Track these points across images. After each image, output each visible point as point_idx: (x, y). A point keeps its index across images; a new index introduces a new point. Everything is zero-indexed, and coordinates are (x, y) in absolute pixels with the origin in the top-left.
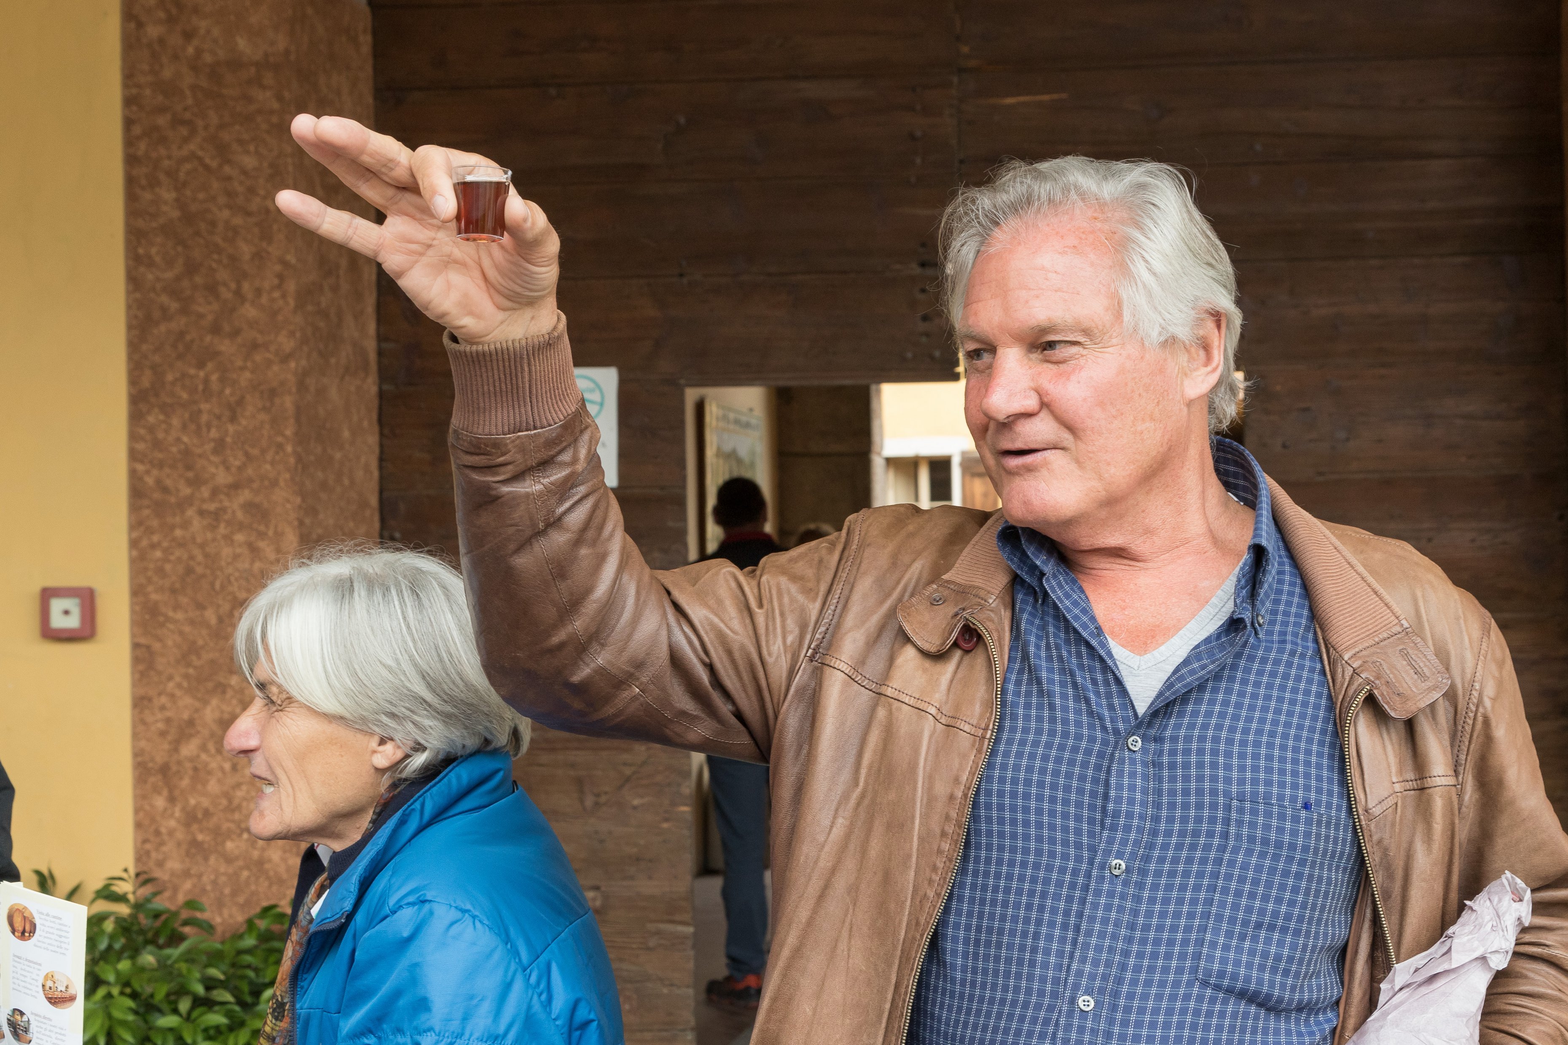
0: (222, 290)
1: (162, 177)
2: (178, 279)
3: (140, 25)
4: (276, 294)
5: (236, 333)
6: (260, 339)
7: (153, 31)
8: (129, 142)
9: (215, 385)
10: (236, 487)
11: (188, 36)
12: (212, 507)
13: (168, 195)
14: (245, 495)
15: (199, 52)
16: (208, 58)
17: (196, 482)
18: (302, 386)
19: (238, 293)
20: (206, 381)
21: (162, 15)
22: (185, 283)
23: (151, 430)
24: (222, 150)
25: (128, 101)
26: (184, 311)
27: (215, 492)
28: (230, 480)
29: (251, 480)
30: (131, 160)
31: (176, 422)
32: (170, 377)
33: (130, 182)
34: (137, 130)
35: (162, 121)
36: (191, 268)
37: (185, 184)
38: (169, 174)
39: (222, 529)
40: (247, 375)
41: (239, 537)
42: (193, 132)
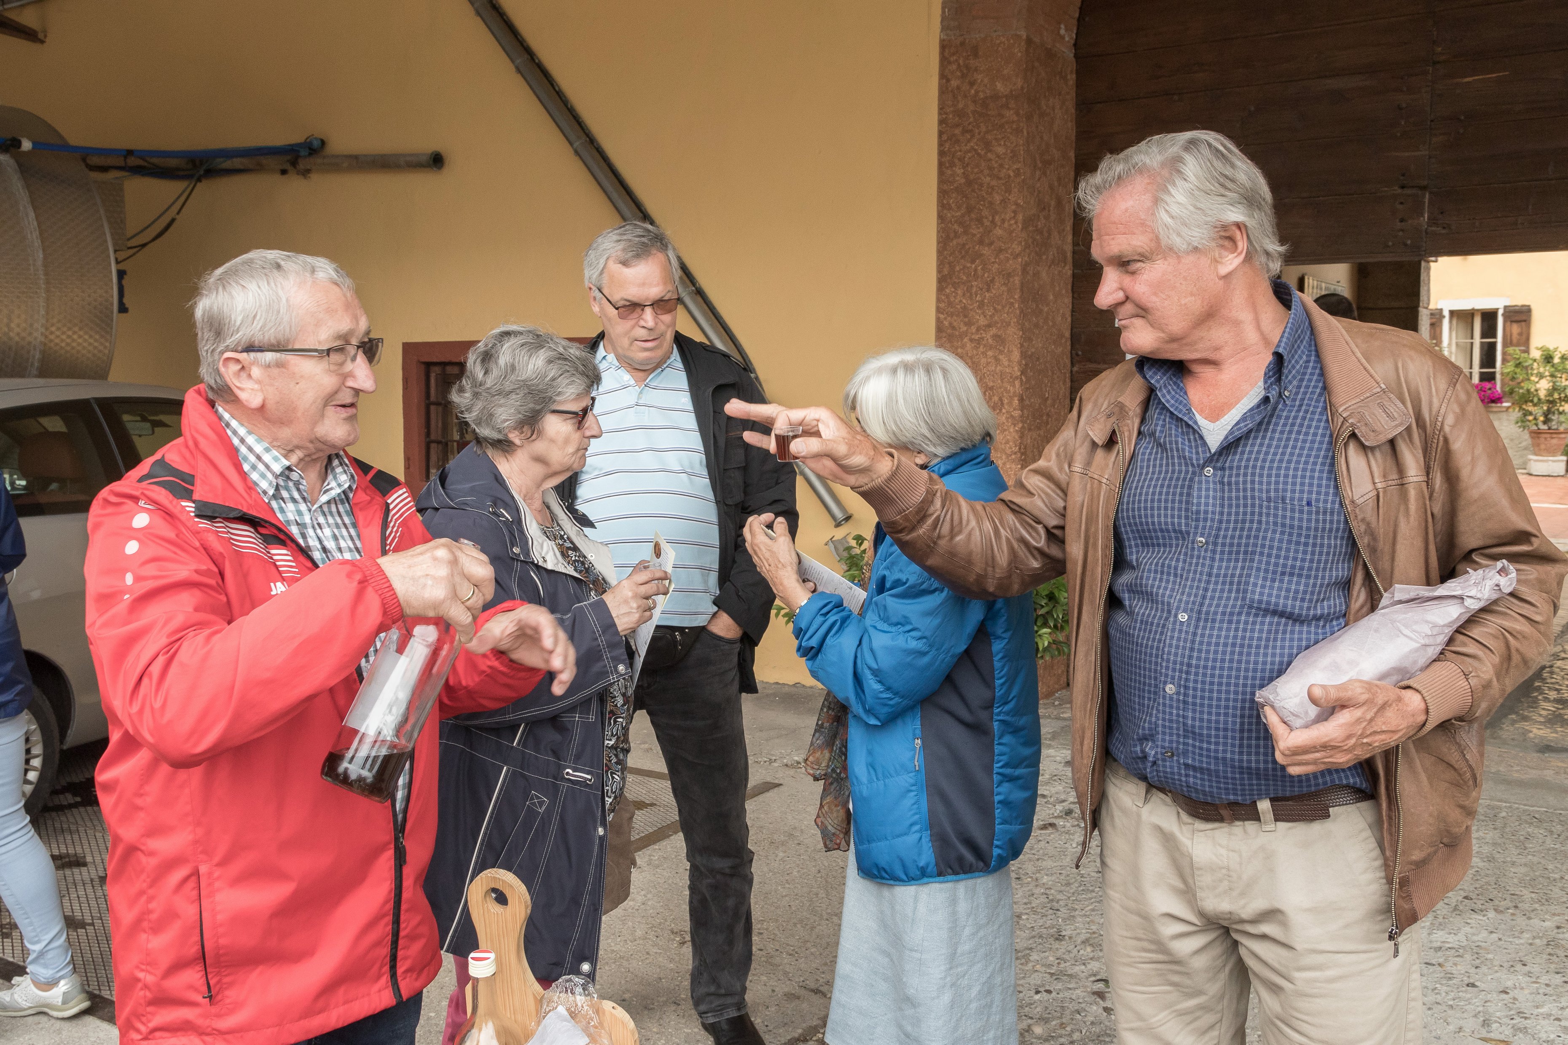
0: (985, 220)
1: (956, 161)
2: (963, 216)
3: (948, 80)
4: (1013, 222)
5: (991, 244)
6: (1003, 246)
7: (954, 83)
8: (941, 144)
9: (980, 272)
10: (989, 326)
11: (972, 84)
12: (977, 337)
13: (960, 171)
14: (994, 331)
15: (977, 92)
16: (981, 95)
17: (969, 324)
18: (1024, 271)
19: (993, 222)
20: (976, 270)
21: (959, 74)
22: (967, 218)
23: (947, 296)
24: (987, 145)
25: (941, 122)
26: (966, 232)
27: (978, 330)
28: (986, 322)
29: (996, 323)
30: (941, 153)
31: (960, 292)
32: (958, 268)
33: (941, 165)
34: (945, 137)
35: (957, 131)
36: (970, 210)
37: (967, 165)
38: (960, 159)
39: (981, 349)
40: (996, 266)
41: (990, 353)
42: (973, 136)
